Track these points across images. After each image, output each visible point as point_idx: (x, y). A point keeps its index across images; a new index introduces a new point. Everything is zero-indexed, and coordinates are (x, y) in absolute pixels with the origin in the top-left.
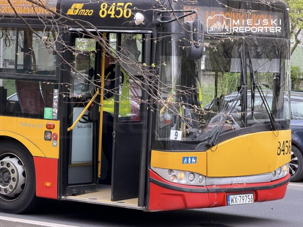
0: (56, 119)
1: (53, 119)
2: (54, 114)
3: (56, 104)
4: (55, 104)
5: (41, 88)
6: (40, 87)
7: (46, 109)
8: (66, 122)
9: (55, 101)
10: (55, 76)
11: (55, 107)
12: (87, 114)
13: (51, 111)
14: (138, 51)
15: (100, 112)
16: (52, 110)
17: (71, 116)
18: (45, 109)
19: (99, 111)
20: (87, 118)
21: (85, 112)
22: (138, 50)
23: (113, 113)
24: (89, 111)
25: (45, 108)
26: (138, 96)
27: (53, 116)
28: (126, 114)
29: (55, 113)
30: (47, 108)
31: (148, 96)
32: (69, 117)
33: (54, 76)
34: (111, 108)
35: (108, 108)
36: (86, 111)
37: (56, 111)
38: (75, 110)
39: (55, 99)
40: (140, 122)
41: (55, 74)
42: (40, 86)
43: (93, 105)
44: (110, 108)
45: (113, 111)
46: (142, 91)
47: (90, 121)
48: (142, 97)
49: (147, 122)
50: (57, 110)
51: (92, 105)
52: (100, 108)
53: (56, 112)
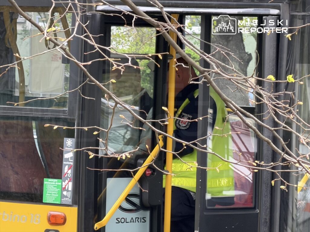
0: (68, 203)
1: (64, 203)
2: (65, 193)
3: (70, 171)
4: (68, 170)
5: (35, 137)
6: (35, 133)
7: (48, 181)
8: (91, 211)
9: (66, 165)
10: (67, 109)
11: (66, 178)
12: (138, 192)
13: (57, 187)
14: (247, 53)
15: (164, 189)
16: (60, 184)
17: (101, 197)
18: (45, 183)
19: (164, 186)
20: (136, 200)
21: (133, 189)
22: (246, 51)
23: (195, 191)
24: (141, 185)
25: (45, 179)
26: (249, 152)
27: (63, 196)
28: (221, 192)
29: (68, 191)
30: (50, 180)
31: (270, 152)
32: (98, 199)
33: (65, 109)
34: (190, 179)
35: (184, 179)
36: (135, 186)
37: (70, 186)
38: (111, 183)
39: (67, 160)
40: (254, 208)
41: (67, 106)
42: (34, 131)
43: (150, 172)
44: (188, 179)
45: (195, 186)
46: (256, 140)
47: (142, 207)
48: (257, 154)
49: (268, 210)
50: (71, 184)
51: (147, 172)
52: (166, 179)
53: (70, 188)
